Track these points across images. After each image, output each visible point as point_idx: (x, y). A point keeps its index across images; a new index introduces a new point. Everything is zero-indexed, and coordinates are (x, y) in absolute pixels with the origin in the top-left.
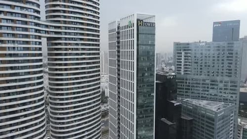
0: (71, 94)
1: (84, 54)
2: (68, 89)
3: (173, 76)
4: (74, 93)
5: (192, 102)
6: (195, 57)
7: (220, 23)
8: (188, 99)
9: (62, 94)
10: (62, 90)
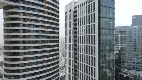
0: (29, 70)
1: (44, 27)
2: (25, 65)
3: (119, 51)
4: (32, 69)
5: (131, 73)
6: (130, 37)
7: (136, 16)
8: (126, 70)
9: (18, 71)
10: (18, 65)
